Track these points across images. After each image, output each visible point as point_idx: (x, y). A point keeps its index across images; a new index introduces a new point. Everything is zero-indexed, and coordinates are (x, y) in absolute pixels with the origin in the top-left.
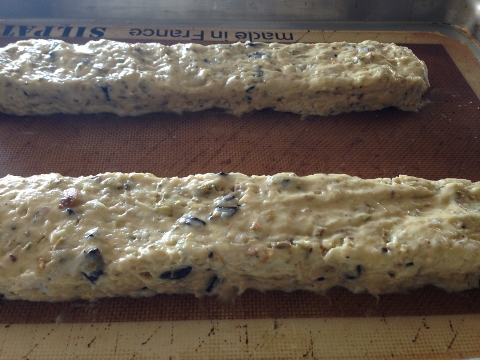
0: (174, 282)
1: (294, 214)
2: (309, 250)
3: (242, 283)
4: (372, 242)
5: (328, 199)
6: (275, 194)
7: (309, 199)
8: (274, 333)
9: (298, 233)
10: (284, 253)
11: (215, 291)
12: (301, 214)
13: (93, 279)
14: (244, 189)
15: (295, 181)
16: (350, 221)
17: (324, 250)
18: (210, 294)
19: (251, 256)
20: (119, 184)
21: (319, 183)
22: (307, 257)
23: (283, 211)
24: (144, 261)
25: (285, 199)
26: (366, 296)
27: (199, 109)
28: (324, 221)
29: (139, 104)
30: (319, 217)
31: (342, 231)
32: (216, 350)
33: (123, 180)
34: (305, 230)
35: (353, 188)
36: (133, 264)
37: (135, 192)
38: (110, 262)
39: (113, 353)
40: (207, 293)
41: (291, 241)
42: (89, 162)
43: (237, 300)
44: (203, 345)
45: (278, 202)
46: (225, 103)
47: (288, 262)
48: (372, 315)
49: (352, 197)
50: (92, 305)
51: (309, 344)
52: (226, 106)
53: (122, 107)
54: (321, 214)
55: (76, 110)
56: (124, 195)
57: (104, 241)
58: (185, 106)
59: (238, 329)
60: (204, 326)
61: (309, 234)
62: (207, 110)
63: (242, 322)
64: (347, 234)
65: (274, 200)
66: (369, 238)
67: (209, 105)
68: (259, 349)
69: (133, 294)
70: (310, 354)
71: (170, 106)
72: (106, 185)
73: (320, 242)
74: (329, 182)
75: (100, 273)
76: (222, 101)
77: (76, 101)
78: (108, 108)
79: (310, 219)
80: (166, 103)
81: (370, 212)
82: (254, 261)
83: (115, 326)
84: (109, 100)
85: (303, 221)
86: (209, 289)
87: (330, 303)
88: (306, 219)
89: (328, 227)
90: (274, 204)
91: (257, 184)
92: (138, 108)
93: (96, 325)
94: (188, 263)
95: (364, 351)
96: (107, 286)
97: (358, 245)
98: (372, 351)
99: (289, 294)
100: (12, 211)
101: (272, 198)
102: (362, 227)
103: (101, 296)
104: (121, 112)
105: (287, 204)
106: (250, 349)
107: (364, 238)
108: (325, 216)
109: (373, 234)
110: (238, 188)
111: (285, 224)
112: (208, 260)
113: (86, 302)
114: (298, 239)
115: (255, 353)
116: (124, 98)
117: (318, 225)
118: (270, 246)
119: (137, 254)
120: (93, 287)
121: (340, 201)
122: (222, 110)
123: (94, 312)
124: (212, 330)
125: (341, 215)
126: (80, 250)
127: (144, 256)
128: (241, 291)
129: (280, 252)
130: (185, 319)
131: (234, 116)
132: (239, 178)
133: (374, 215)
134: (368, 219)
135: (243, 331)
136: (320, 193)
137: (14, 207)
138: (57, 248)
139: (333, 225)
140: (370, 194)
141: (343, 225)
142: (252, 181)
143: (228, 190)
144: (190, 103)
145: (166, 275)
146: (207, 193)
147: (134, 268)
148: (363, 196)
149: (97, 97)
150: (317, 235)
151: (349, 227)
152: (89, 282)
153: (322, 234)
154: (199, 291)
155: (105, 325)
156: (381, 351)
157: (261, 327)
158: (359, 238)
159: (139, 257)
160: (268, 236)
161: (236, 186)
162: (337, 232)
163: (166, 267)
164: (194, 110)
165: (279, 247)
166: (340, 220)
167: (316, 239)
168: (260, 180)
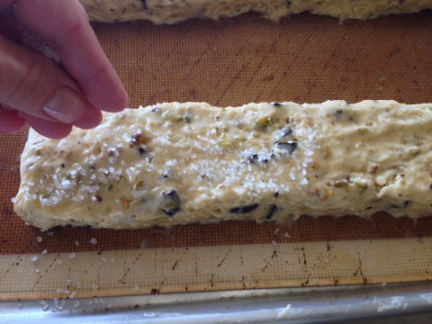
0: (241, 215)
1: (349, 149)
2: (365, 187)
3: (298, 212)
4: (421, 179)
5: (379, 132)
6: (330, 128)
7: (362, 132)
8: (327, 255)
9: (353, 170)
10: (341, 192)
11: (274, 218)
12: (355, 149)
13: (170, 214)
14: (299, 121)
15: (348, 112)
16: (401, 155)
17: (378, 187)
18: (270, 220)
19: (312, 194)
20: (179, 116)
21: (370, 112)
22: (361, 193)
23: (338, 146)
24: (217, 201)
25: (339, 134)
26: (405, 220)
27: (236, 14)
28: (377, 157)
29: (176, 12)
30: (371, 152)
31: (394, 167)
32: (280, 270)
33: (182, 112)
34: (359, 167)
35: (402, 117)
36: (208, 204)
37: (195, 127)
38: (186, 200)
39: (195, 274)
40: (267, 220)
41: (348, 178)
42: (137, 81)
43: (293, 225)
44: (269, 266)
45: (333, 137)
46: (262, 6)
47: (345, 199)
48: (411, 236)
49: (402, 128)
50: (169, 231)
51: (358, 263)
52: (263, 9)
53: (158, 15)
54: (374, 148)
55: (112, 19)
56: (186, 128)
57: (178, 181)
58: (222, 13)
59: (297, 252)
60: (268, 249)
61: (363, 170)
62: (243, 14)
63: (300, 245)
64: (399, 170)
65: (330, 135)
66: (419, 174)
67: (245, 9)
68: (316, 268)
69: (203, 222)
70: (359, 272)
71: (207, 14)
72: (167, 118)
73: (374, 179)
74: (379, 111)
75: (177, 209)
76: (260, 5)
77: (112, 10)
78: (144, 16)
79: (364, 155)
80: (204, 10)
81: (418, 145)
82: (315, 198)
83: (192, 250)
84: (146, 9)
85: (358, 157)
86: (269, 217)
87: (375, 226)
88: (361, 154)
89: (381, 163)
90: (329, 139)
91: (311, 116)
92: (174, 16)
93: (176, 250)
94: (257, 201)
95: (404, 269)
96: (182, 217)
97: (409, 182)
98: (411, 269)
99: (338, 218)
100: (87, 151)
101: (326, 132)
102: (412, 162)
103: (176, 224)
104: (156, 20)
105: (341, 138)
106: (309, 269)
107: (415, 175)
108: (377, 151)
109: (421, 170)
110: (293, 120)
111: (341, 161)
112: (274, 199)
113: (163, 228)
114: (354, 177)
115: (313, 272)
116: (161, 7)
117: (371, 161)
118: (329, 185)
119: (210, 195)
120: (170, 219)
121: (391, 133)
122: (258, 14)
123: (172, 237)
124: (275, 252)
125: (392, 149)
126: (159, 191)
127: (217, 197)
128: (297, 217)
129: (338, 190)
130: (251, 242)
131: (271, 22)
132: (293, 109)
133: (423, 148)
134: (417, 153)
135: (301, 252)
136: (371, 124)
137: (87, 146)
138: (137, 190)
139: (385, 161)
140: (418, 124)
141: (395, 161)
142: (306, 112)
143: (282, 122)
144: (227, 8)
145: (234, 210)
146: (264, 126)
147: (208, 207)
148: (412, 127)
149: (134, 6)
150: (371, 172)
151: (400, 162)
152: (166, 216)
153: (375, 171)
154: (260, 218)
155: (183, 249)
156: (418, 268)
157: (316, 250)
158: (410, 175)
159: (213, 197)
160: (326, 174)
161: (291, 118)
162: (390, 168)
163: (236, 205)
164: (231, 16)
165: (338, 186)
166: (392, 155)
167: (370, 176)
168: (313, 110)
